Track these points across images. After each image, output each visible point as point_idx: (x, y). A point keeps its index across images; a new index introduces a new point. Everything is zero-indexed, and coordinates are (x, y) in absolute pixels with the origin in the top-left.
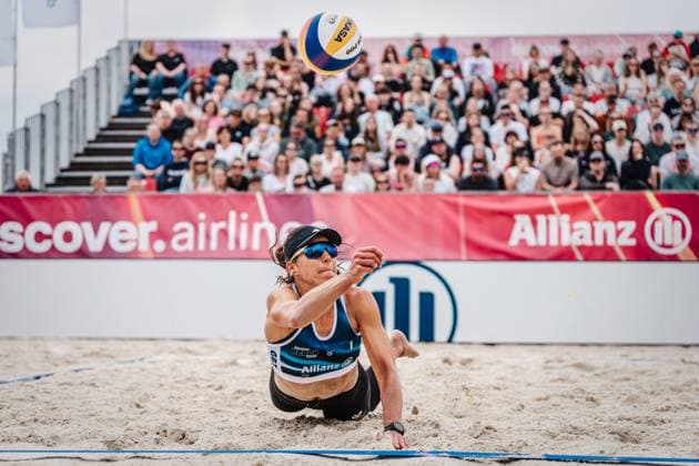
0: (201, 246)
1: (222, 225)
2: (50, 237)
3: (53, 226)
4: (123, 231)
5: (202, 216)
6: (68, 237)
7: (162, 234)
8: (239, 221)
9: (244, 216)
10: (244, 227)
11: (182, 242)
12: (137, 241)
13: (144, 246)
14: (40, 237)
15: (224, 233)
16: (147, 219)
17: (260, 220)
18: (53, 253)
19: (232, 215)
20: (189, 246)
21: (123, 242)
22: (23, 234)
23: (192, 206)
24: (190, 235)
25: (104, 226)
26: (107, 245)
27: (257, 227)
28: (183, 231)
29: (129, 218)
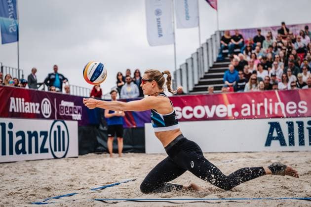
0: (254, 114)
1: (262, 104)
2: (192, 112)
3: (193, 107)
4: (221, 109)
5: (253, 101)
6: (199, 112)
7: (237, 109)
8: (269, 103)
9: (271, 100)
10: (271, 105)
11: (246, 112)
12: (227, 112)
13: (230, 114)
14: (188, 112)
15: (262, 108)
16: (231, 103)
17: (278, 102)
18: (194, 119)
19: (266, 100)
20: (249, 114)
21: (221, 113)
22: (181, 112)
23: (249, 97)
24: (248, 109)
25: (214, 107)
26: (215, 114)
27: (276, 105)
28: (246, 107)
29: (223, 103)
